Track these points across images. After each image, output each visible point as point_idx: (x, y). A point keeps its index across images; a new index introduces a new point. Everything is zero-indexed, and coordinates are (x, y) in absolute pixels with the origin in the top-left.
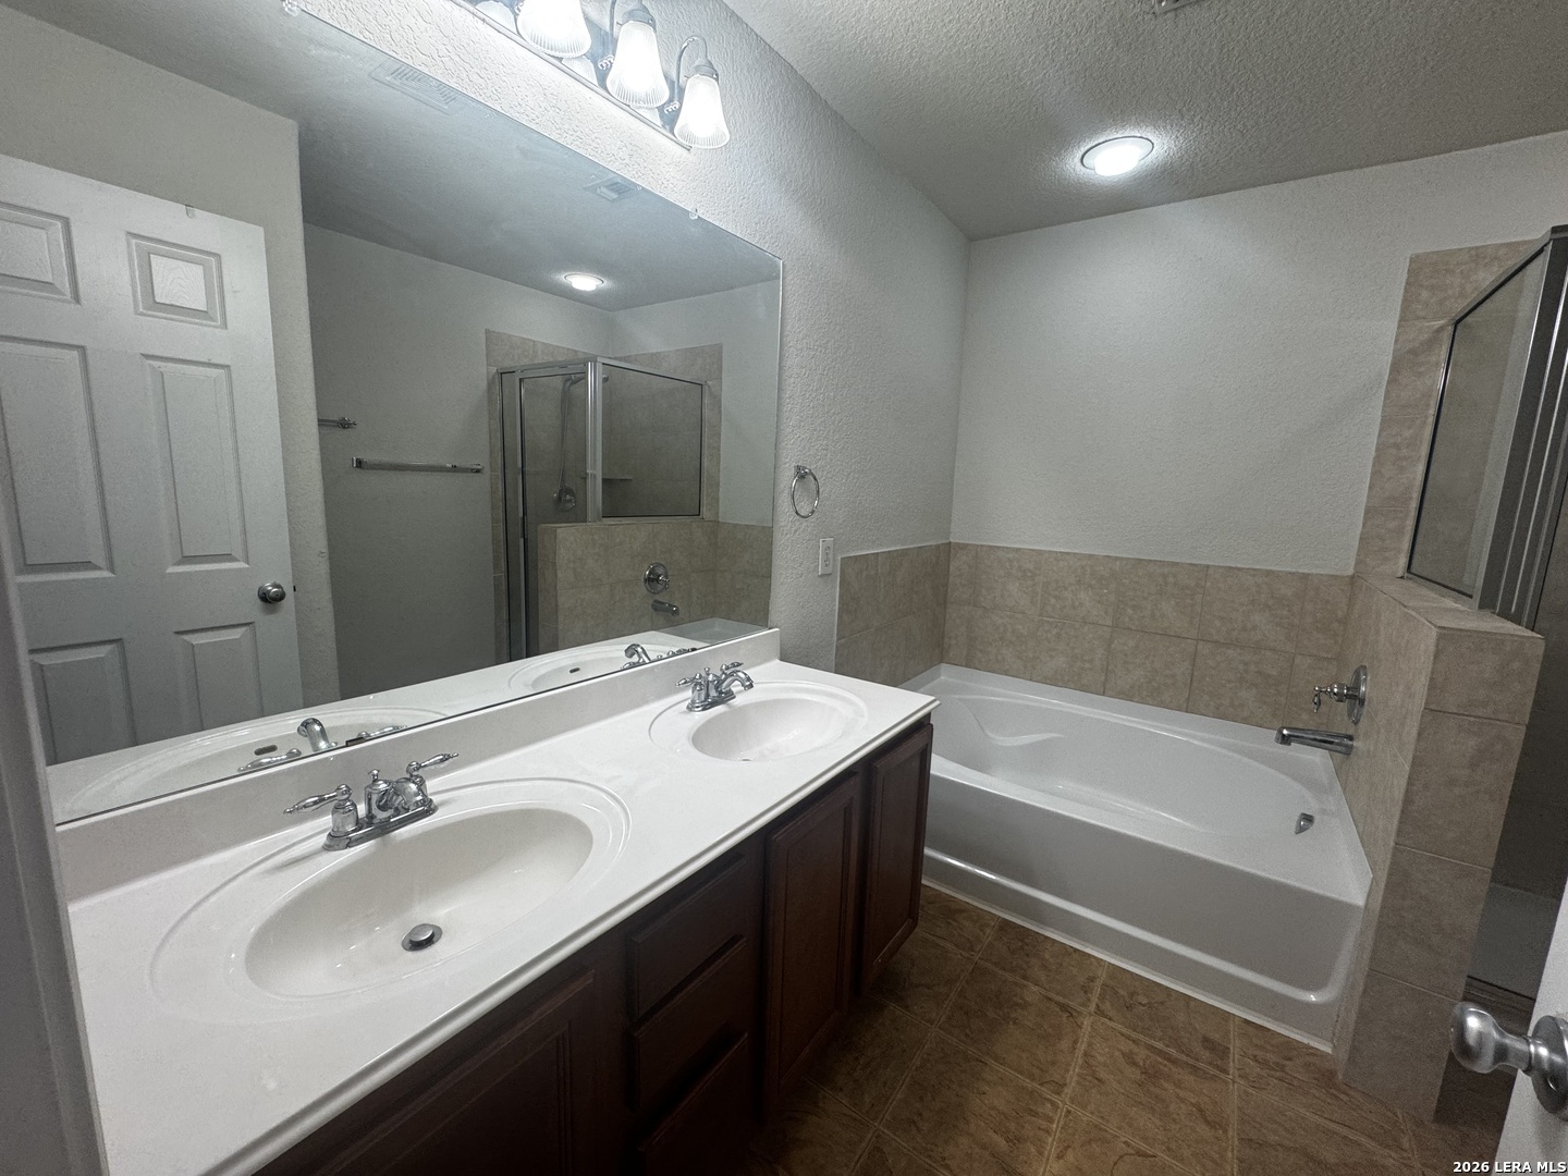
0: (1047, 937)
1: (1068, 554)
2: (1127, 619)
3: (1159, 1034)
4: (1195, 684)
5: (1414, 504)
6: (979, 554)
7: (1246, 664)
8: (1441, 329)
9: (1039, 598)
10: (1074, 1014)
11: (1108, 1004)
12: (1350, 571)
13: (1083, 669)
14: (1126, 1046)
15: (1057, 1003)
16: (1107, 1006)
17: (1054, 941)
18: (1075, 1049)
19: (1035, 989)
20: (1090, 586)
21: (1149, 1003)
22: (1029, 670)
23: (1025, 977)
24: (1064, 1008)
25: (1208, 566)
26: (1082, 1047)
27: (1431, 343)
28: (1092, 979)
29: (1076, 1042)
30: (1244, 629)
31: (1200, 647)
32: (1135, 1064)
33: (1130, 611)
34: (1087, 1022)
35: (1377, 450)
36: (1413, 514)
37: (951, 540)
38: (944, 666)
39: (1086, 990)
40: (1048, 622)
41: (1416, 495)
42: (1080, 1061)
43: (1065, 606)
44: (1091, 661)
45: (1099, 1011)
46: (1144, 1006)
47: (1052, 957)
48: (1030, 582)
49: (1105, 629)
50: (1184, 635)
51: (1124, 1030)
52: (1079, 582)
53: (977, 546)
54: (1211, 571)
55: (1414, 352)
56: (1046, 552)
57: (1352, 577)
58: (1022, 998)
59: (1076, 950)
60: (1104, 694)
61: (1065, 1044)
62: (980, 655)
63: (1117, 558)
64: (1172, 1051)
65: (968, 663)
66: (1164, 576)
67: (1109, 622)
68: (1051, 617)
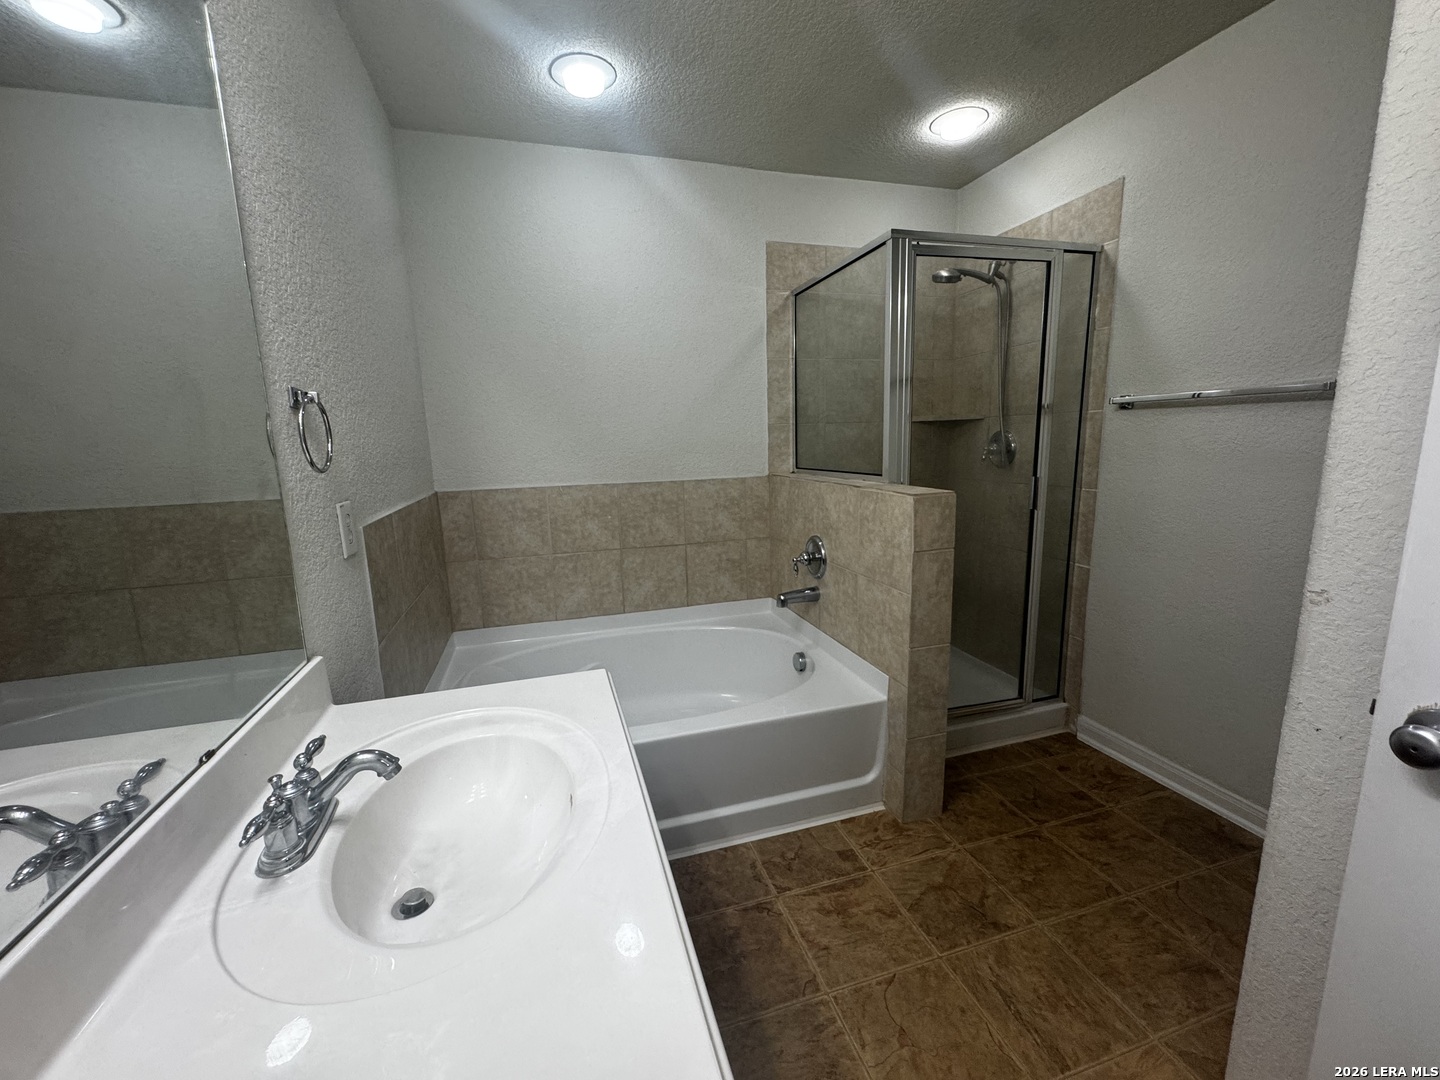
0: (700, 855)
1: (569, 487)
2: (631, 539)
3: (819, 874)
4: (690, 581)
5: (792, 421)
6: (474, 501)
7: (719, 555)
8: (788, 298)
9: (550, 536)
10: (769, 906)
11: (777, 877)
12: (766, 473)
13: (603, 595)
14: (813, 902)
15: (753, 908)
16: (780, 881)
17: (707, 854)
18: (794, 937)
19: (730, 910)
20: (595, 515)
21: (796, 854)
22: (553, 611)
23: (716, 907)
24: (759, 908)
25: (683, 482)
26: (795, 931)
27: (784, 306)
28: (753, 866)
29: (790, 932)
30: (715, 529)
31: (688, 549)
32: (829, 913)
33: (632, 532)
34: (780, 906)
35: (769, 383)
36: (792, 427)
37: (436, 490)
38: (457, 636)
39: (758, 878)
40: (562, 558)
41: (791, 415)
42: (804, 944)
43: (576, 539)
44: (609, 585)
45: (781, 890)
46: (795, 859)
47: (717, 870)
48: (537, 522)
49: (615, 552)
50: (676, 543)
51: (803, 891)
52: (585, 513)
53: (471, 491)
54: (686, 485)
55: (776, 312)
56: (548, 488)
57: (769, 476)
58: (730, 928)
59: (726, 849)
60: (624, 613)
61: (786, 941)
62: (497, 610)
63: (614, 485)
64: (835, 880)
65: (487, 623)
66: (654, 495)
67: (617, 545)
68: (565, 552)
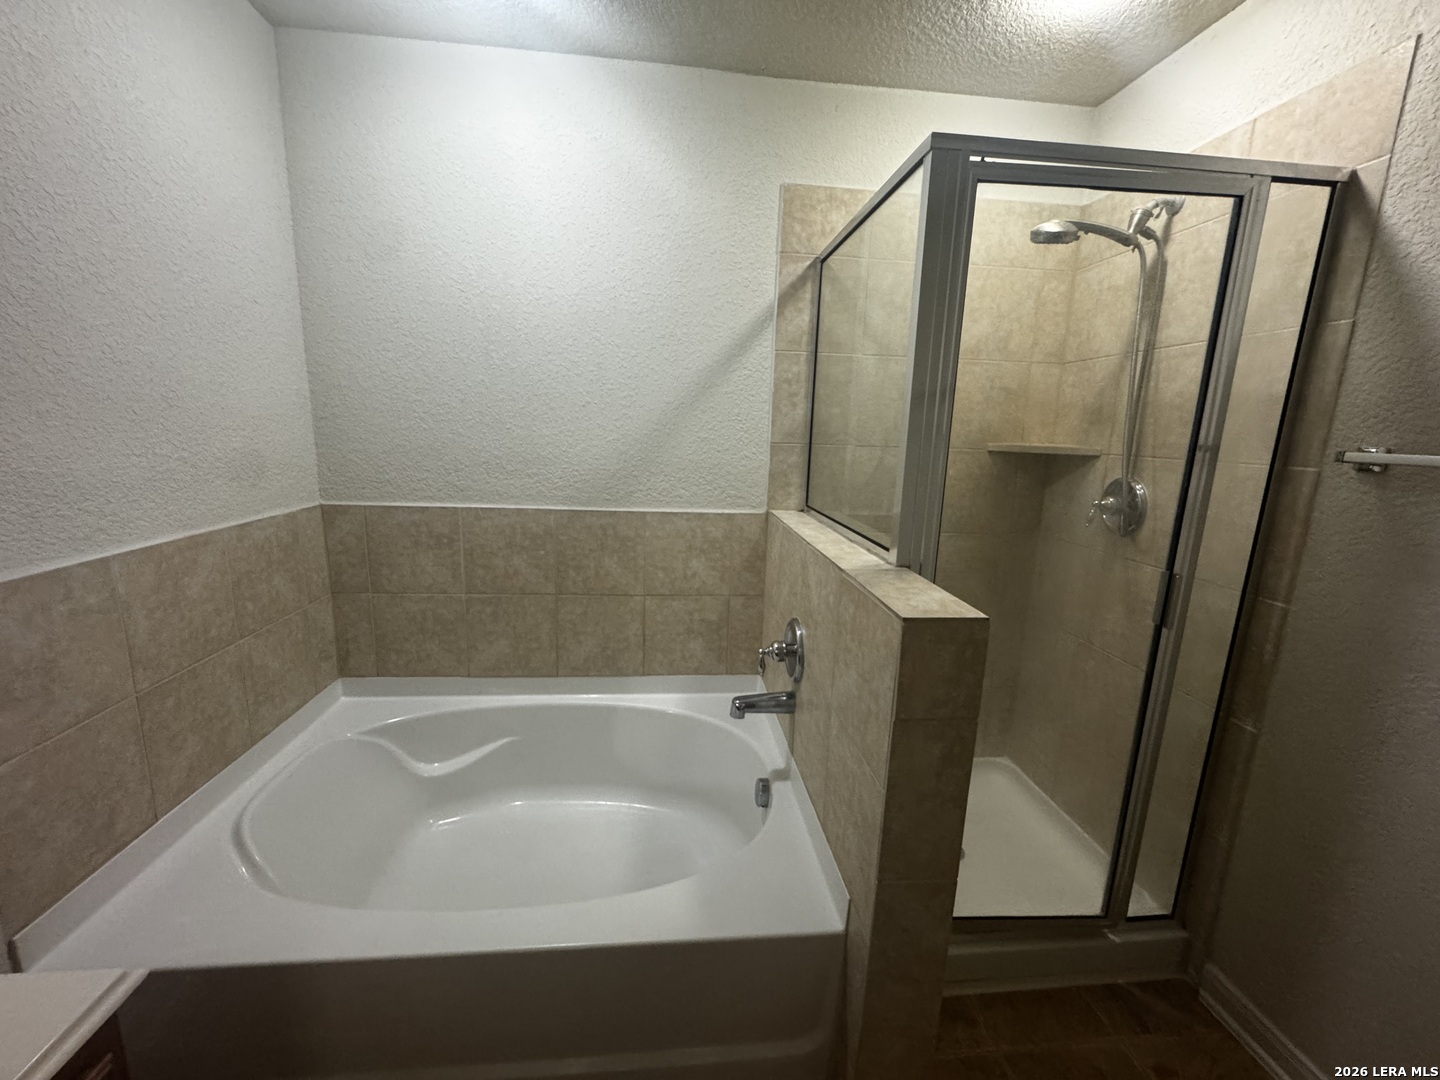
1: (491, 509)
2: (570, 583)
4: (648, 644)
5: (803, 441)
6: (369, 519)
7: (691, 614)
8: (811, 266)
9: (462, 570)
12: (763, 509)
13: (530, 650)
20: (523, 548)
30: (685, 578)
31: (648, 603)
33: (572, 573)
35: (776, 385)
36: (805, 448)
40: (478, 599)
41: (805, 432)
43: (497, 577)
44: (538, 639)
48: (447, 551)
49: (548, 597)
50: (631, 593)
52: (510, 545)
53: (365, 507)
55: (793, 285)
57: (767, 513)
60: (557, 676)
62: (394, 656)
65: (382, 671)
66: (604, 528)
67: (551, 589)
68: (484, 593)
